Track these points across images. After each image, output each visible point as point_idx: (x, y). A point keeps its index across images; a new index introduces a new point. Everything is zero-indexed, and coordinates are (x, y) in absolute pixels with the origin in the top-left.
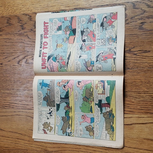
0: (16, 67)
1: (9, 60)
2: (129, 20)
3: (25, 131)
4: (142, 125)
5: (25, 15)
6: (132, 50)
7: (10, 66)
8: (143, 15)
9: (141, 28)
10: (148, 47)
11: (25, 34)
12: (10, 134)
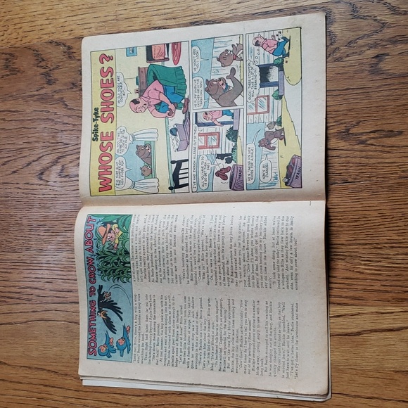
0: (34, 187)
1: (15, 170)
2: (343, 49)
3: (65, 364)
4: (387, 333)
5: (54, 44)
6: (354, 130)
7: (18, 186)
8: (379, 36)
9: (374, 70)
10: (396, 121)
11: (56, 97)
12: (22, 373)
